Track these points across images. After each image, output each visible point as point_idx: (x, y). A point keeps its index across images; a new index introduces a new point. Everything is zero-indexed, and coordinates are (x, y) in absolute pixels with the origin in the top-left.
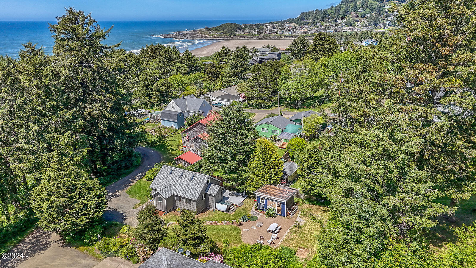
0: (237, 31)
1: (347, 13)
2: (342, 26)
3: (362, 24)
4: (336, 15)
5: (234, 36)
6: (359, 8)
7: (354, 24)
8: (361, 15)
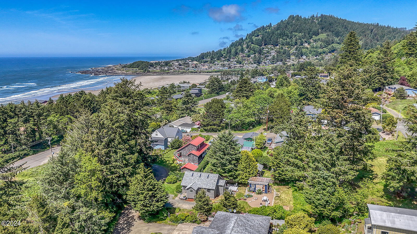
0: (150, 68)
1: (236, 53)
2: (234, 64)
3: (249, 62)
4: (228, 55)
5: (148, 72)
6: (245, 50)
7: (243, 62)
8: (247, 56)
